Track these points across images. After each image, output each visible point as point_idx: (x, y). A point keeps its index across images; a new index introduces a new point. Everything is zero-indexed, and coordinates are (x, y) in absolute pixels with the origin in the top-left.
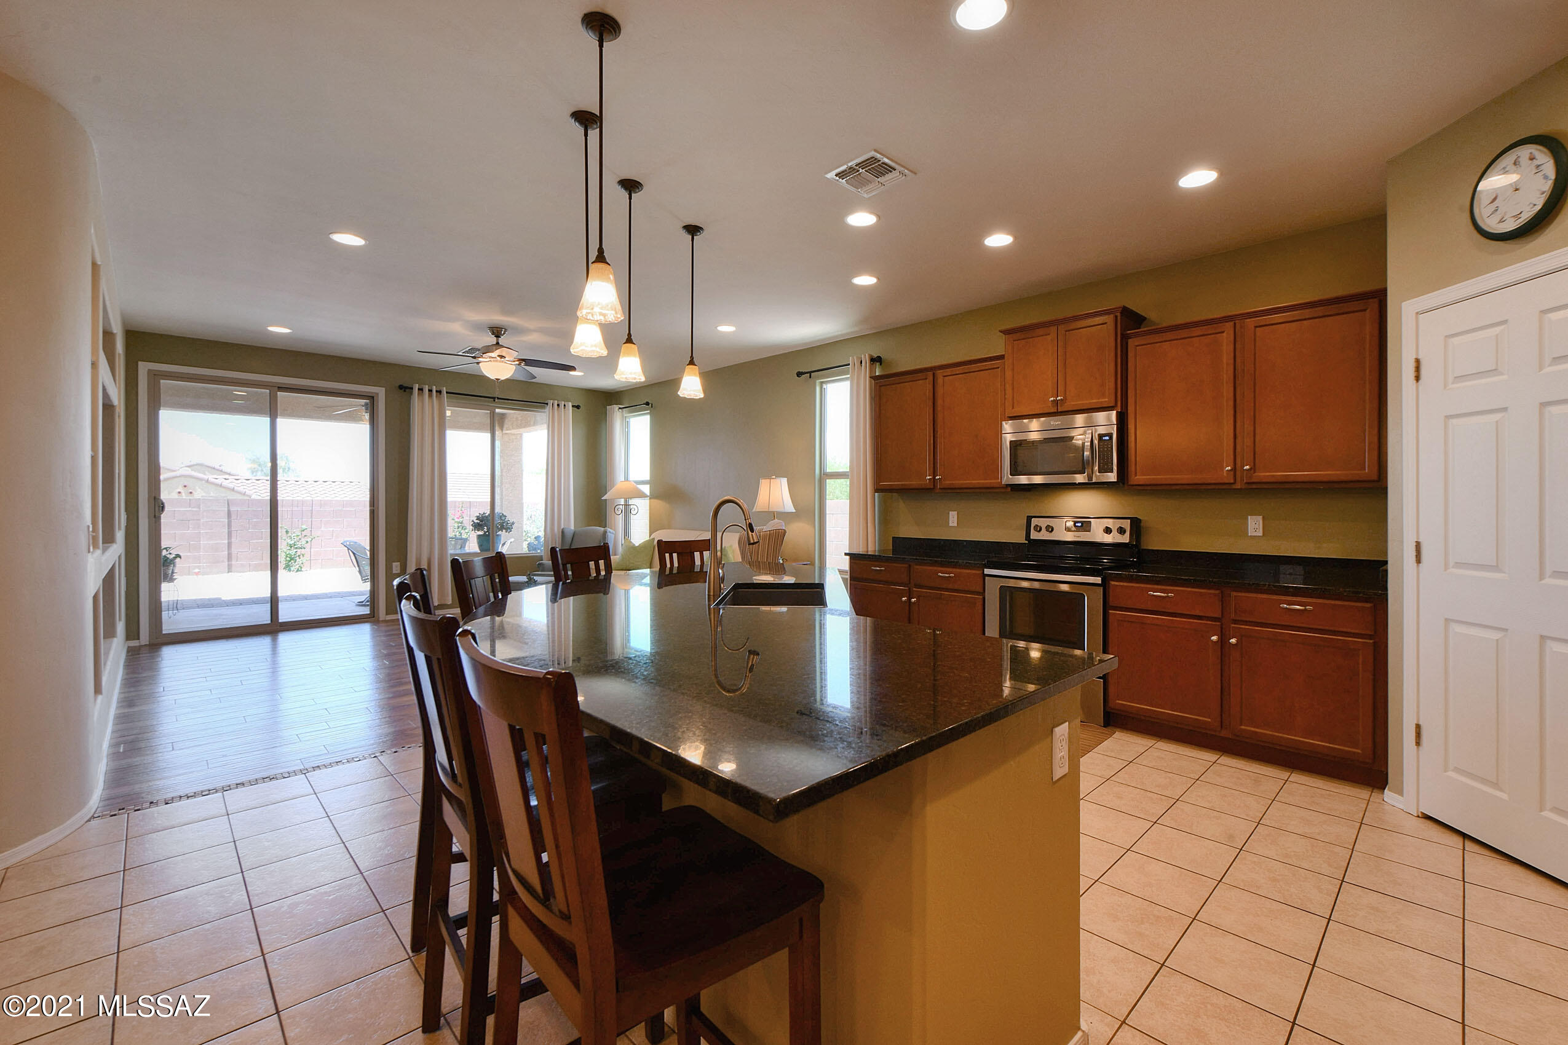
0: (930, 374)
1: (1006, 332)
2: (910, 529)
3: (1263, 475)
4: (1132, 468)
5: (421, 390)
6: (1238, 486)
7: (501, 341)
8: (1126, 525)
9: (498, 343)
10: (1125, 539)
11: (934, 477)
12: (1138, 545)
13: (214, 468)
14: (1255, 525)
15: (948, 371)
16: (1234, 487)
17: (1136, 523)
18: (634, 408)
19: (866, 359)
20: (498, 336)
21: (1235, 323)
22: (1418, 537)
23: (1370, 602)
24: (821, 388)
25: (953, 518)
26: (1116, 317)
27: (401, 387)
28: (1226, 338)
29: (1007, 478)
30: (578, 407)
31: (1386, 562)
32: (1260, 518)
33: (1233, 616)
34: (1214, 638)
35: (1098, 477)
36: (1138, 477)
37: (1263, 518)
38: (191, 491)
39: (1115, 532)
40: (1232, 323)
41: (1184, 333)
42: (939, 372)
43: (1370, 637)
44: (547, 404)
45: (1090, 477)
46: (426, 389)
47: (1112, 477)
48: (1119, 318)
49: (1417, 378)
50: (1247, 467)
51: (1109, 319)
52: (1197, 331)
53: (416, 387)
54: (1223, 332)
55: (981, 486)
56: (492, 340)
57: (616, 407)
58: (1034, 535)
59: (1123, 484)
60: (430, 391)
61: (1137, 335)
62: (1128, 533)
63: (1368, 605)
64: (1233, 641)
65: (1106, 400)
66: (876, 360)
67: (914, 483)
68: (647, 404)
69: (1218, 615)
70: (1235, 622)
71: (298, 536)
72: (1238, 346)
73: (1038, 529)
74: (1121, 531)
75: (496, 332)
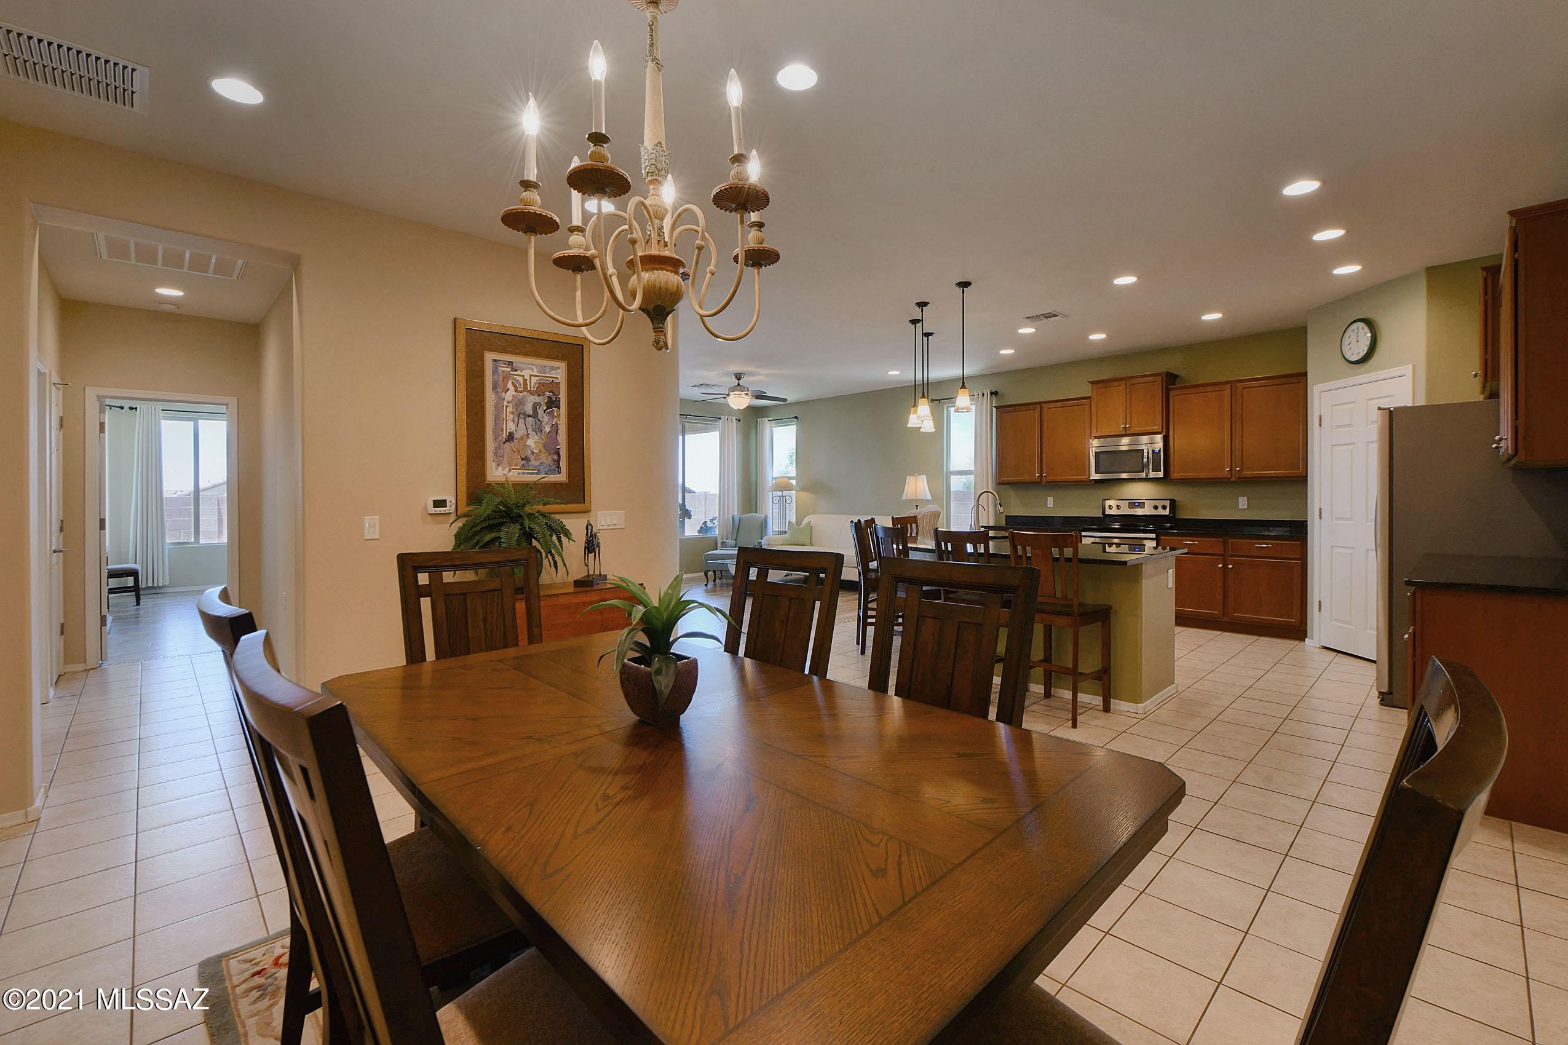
0: (1038, 406)
1: (1092, 383)
2: (1019, 509)
3: (1247, 473)
4: (1172, 469)
6: (1233, 479)
8: (1167, 503)
9: (739, 384)
10: (1167, 512)
11: (1041, 475)
12: (1174, 516)
14: (1243, 502)
15: (1052, 405)
16: (1231, 480)
17: (1173, 502)
18: (782, 421)
19: (987, 391)
20: (739, 380)
21: (1231, 386)
22: (1320, 505)
23: (1299, 541)
24: (947, 410)
25: (1050, 501)
26: (1162, 378)
28: (1226, 393)
29: (1095, 476)
30: (739, 421)
31: (1307, 521)
32: (1246, 498)
33: (1230, 553)
34: (1220, 566)
35: (1152, 475)
36: (1175, 475)
37: (1248, 498)
39: (1160, 509)
40: (1229, 385)
41: (1202, 389)
42: (1044, 406)
43: (1299, 559)
44: (720, 419)
45: (1147, 475)
47: (1161, 474)
48: (1164, 379)
49: (1320, 425)
50: (1238, 469)
51: (1159, 378)
52: (1210, 389)
54: (1225, 390)
55: (1074, 480)
57: (766, 419)
58: (1108, 512)
59: (1166, 479)
61: (1176, 389)
62: (1168, 509)
63: (1298, 543)
64: (1230, 566)
65: (1156, 428)
66: (994, 393)
67: (1026, 478)
68: (796, 418)
69: (1221, 552)
70: (1231, 556)
72: (1233, 398)
73: (1110, 507)
74: (1164, 507)
75: (739, 377)
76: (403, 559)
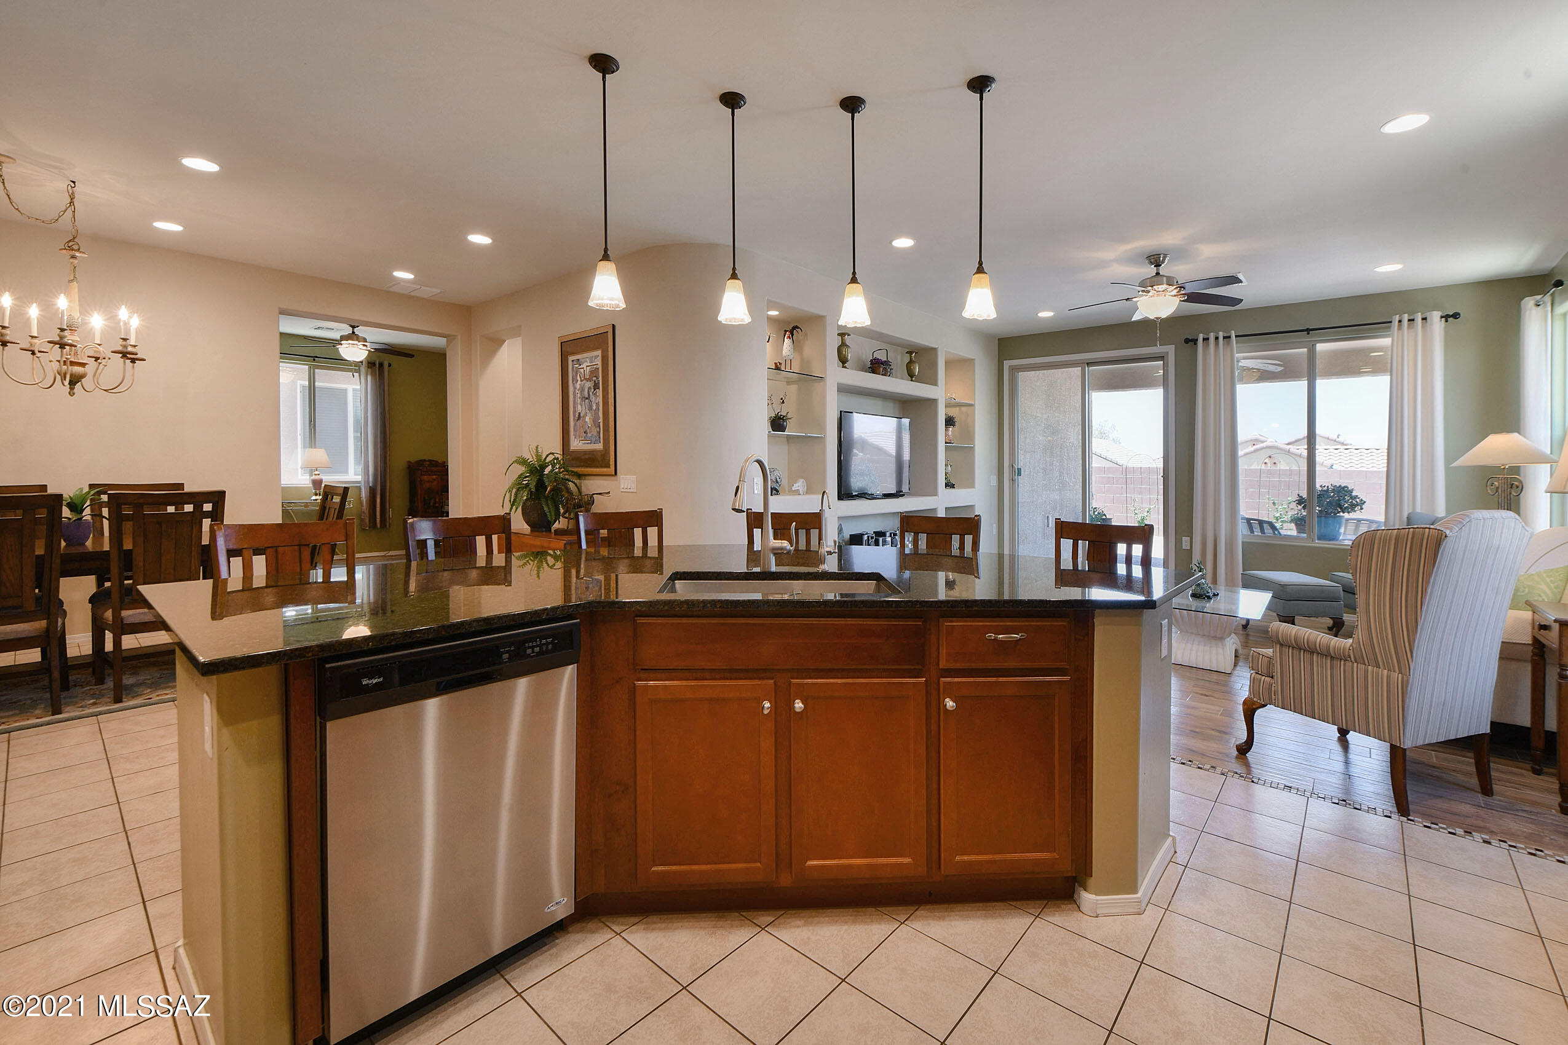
5: (1206, 339)
7: (1163, 270)
9: (1158, 274)
13: (1328, 439)
20: (1158, 266)
27: (1187, 341)
30: (1456, 316)
38: (1275, 461)
44: (1391, 322)
46: (1212, 336)
53: (1201, 337)
56: (1152, 270)
60: (1217, 338)
71: (1285, 508)
75: (1156, 260)
76: (221, 495)
